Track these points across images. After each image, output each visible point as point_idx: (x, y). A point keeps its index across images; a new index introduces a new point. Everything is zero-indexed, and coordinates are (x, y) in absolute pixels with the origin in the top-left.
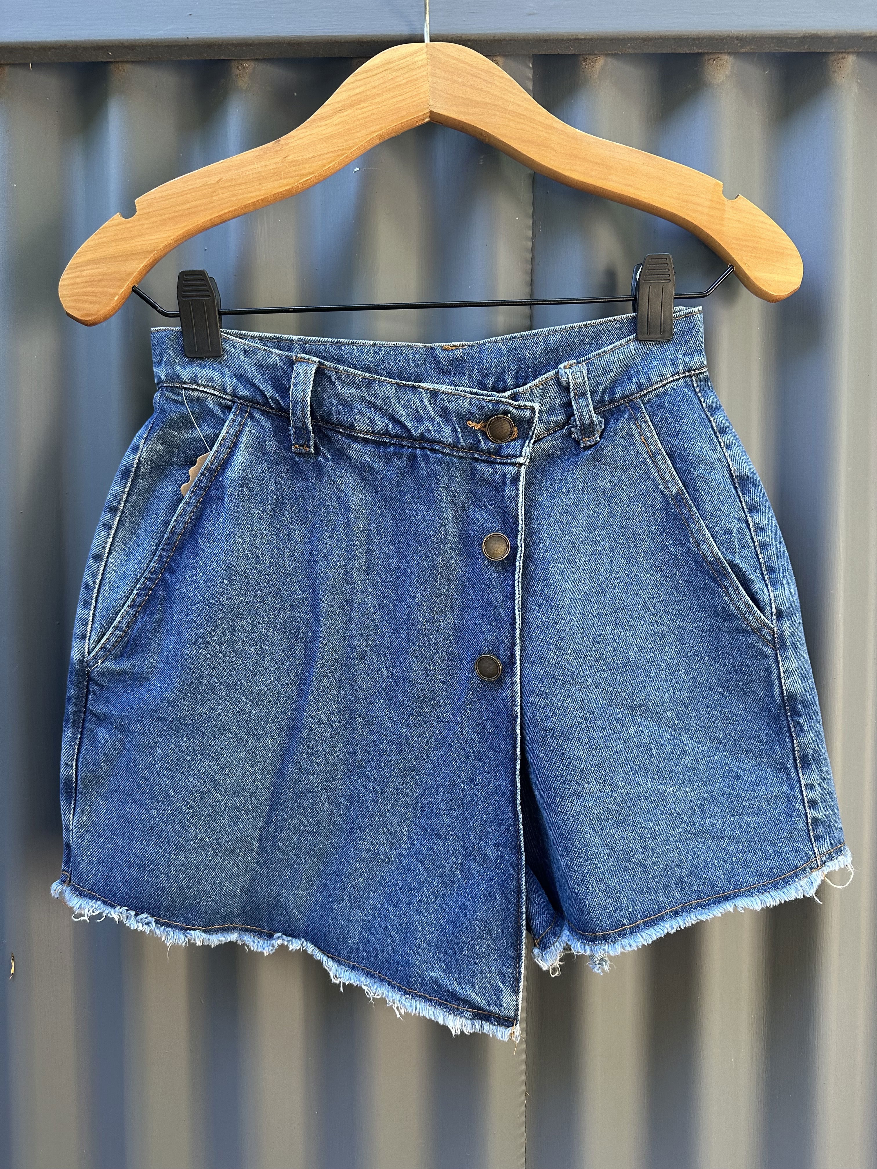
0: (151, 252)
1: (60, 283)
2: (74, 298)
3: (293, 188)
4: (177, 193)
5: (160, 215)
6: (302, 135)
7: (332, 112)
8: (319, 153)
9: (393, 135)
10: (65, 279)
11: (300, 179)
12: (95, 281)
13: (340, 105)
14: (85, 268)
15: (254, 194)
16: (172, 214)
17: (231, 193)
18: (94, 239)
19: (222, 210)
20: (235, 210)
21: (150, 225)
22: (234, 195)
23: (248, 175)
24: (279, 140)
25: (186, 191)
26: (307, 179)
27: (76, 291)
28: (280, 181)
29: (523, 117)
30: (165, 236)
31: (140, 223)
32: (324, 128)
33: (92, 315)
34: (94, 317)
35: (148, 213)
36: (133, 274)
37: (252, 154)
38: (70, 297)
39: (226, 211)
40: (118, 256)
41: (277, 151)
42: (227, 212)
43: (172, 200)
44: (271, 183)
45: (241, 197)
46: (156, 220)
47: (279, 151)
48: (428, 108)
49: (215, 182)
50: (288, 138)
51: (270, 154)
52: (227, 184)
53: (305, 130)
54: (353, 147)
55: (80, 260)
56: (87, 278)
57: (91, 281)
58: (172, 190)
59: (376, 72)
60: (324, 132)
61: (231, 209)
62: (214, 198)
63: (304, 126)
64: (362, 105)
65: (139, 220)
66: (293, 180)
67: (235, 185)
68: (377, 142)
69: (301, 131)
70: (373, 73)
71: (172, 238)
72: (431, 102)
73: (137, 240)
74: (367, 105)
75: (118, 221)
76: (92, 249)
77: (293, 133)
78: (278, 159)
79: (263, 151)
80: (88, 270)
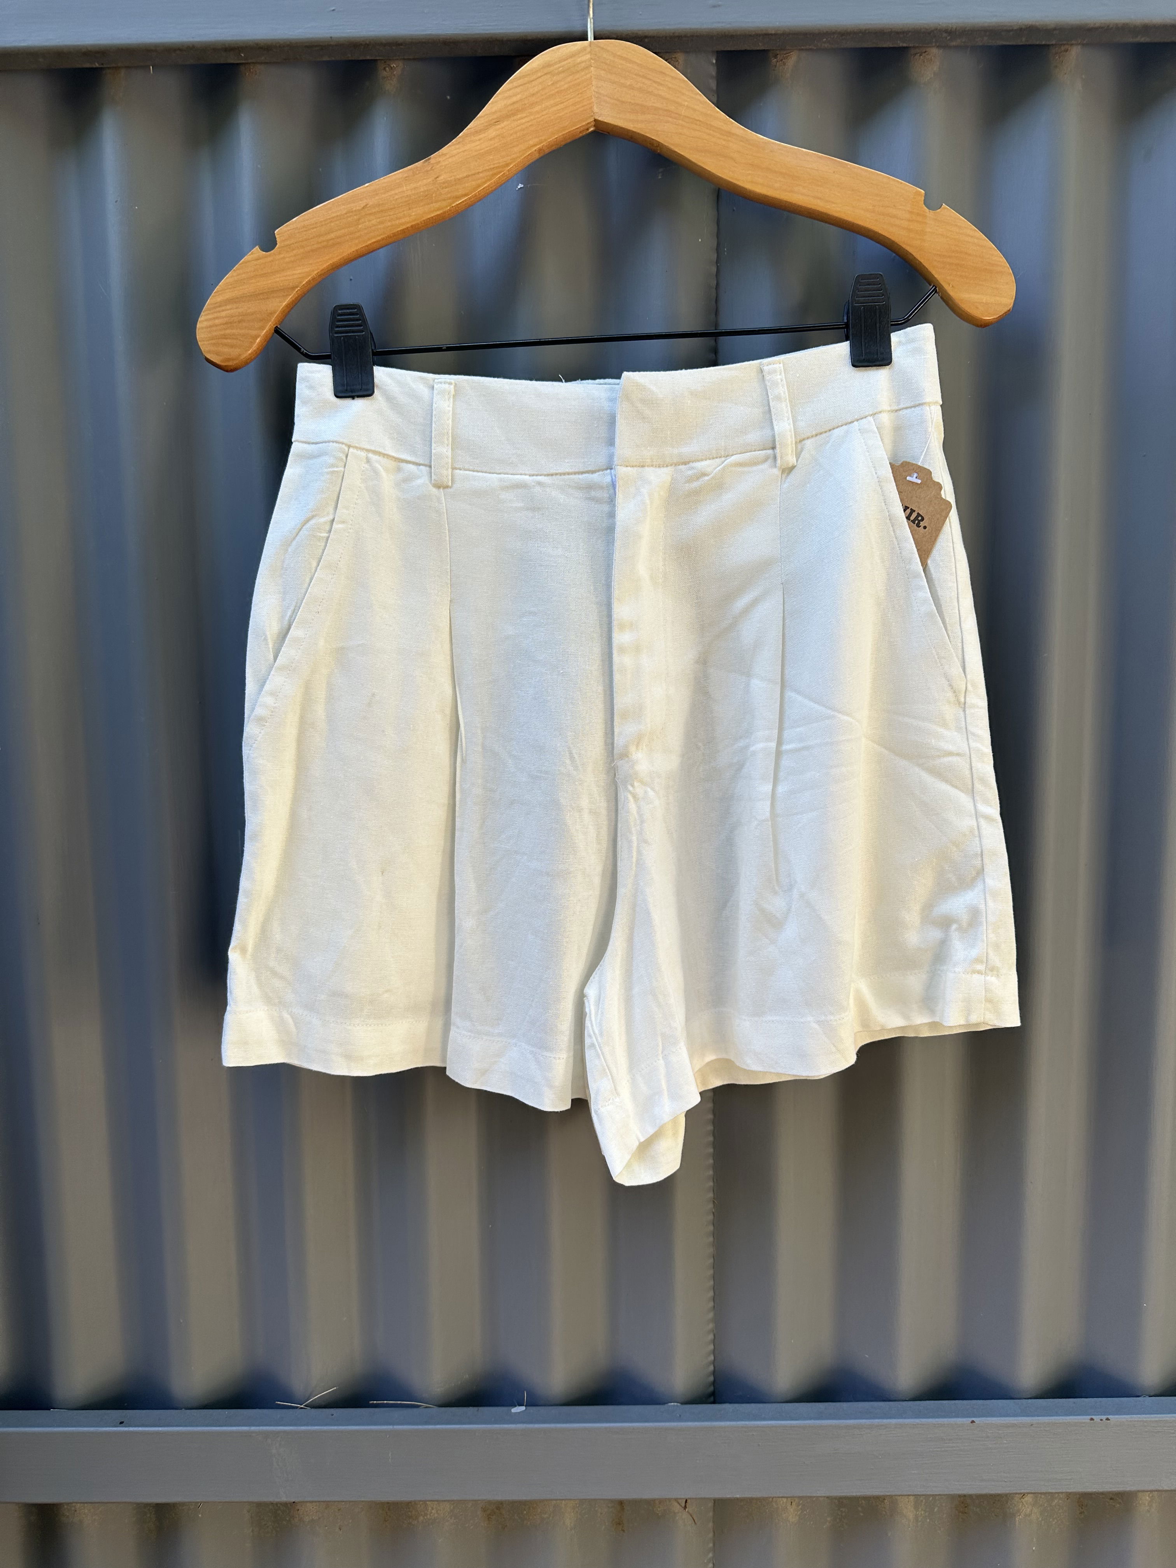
0: (293, 288)
1: (198, 326)
2: (213, 341)
3: (445, 213)
4: (321, 222)
5: (303, 247)
6: (455, 152)
7: (486, 124)
8: (473, 172)
9: (553, 148)
10: (203, 321)
11: (454, 202)
12: (235, 322)
13: (495, 116)
14: (223, 308)
15: (403, 220)
16: (316, 246)
17: (378, 220)
18: (232, 276)
19: (369, 239)
20: (383, 239)
21: (292, 259)
22: (381, 223)
23: (396, 199)
24: (430, 159)
25: (329, 219)
26: (461, 201)
27: (215, 334)
28: (431, 205)
29: (698, 122)
30: (307, 270)
31: (282, 256)
32: (478, 143)
33: (233, 360)
34: (235, 362)
35: (289, 245)
36: (275, 313)
37: (400, 176)
38: (208, 340)
39: (374, 240)
40: (259, 294)
41: (427, 171)
42: (374, 242)
43: (315, 230)
44: (421, 208)
45: (389, 224)
46: (299, 253)
47: (430, 171)
48: (592, 116)
49: (360, 208)
50: (440, 156)
51: (421, 174)
52: (374, 211)
53: (457, 146)
54: (510, 163)
55: (219, 299)
56: (225, 319)
57: (231, 323)
58: (315, 219)
59: (534, 77)
60: (478, 147)
61: (379, 238)
62: (360, 226)
63: (456, 141)
64: (519, 116)
65: (280, 253)
66: (444, 204)
67: (382, 211)
68: (537, 156)
69: (453, 147)
70: (532, 78)
71: (316, 272)
72: (596, 109)
73: (278, 275)
74: (525, 115)
75: (257, 254)
76: (230, 286)
77: (445, 150)
78: (430, 180)
79: (412, 171)
80: (228, 310)
